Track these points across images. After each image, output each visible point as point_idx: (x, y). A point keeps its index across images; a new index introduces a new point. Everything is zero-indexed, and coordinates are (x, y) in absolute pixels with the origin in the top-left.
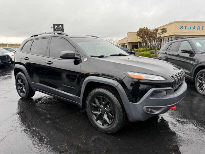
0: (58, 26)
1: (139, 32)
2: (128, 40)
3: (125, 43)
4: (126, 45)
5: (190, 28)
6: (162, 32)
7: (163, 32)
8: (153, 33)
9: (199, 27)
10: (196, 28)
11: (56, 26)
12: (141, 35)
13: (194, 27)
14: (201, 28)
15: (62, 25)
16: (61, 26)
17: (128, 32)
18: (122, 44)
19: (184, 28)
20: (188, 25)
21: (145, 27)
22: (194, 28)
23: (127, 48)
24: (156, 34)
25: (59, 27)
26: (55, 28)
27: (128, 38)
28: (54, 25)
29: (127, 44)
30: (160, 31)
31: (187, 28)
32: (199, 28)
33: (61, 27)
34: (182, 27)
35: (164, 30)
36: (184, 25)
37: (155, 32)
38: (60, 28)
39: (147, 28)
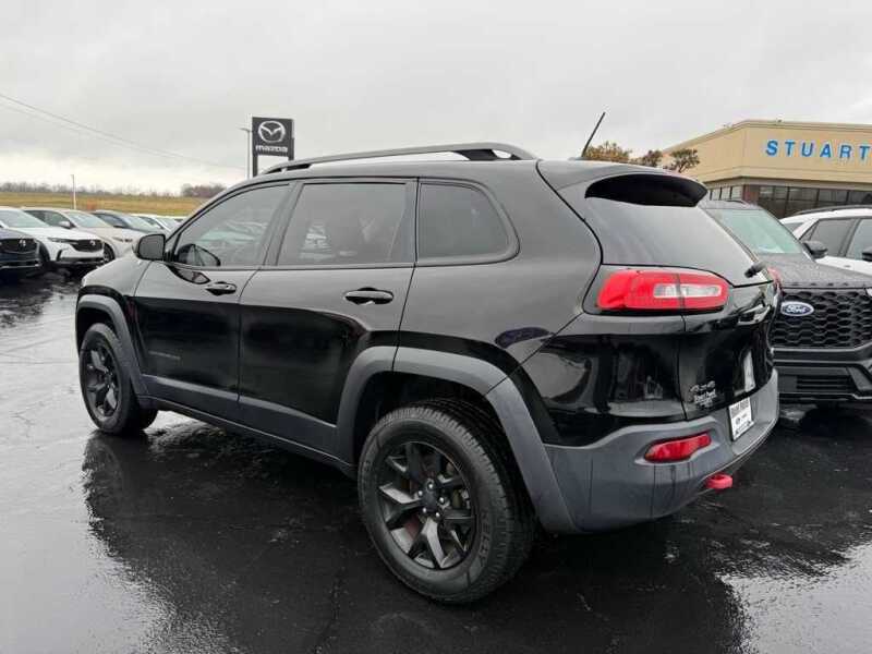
0: (272, 127)
5: (807, 152)
6: (678, 163)
7: (681, 165)
9: (848, 149)
10: (835, 151)
11: (265, 126)
13: (827, 146)
14: (856, 152)
15: (288, 124)
16: (282, 129)
19: (782, 148)
20: (800, 139)
21: (610, 143)
22: (826, 151)
25: (276, 130)
26: (260, 132)
28: (257, 122)
30: (667, 161)
31: (796, 149)
32: (848, 153)
33: (283, 132)
34: (772, 145)
35: (686, 158)
36: (782, 138)
38: (279, 133)
39: (619, 145)
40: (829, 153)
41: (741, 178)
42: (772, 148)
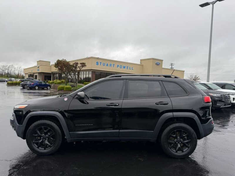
1: (57, 63)
2: (38, 70)
3: (34, 73)
4: (35, 74)
5: (104, 65)
7: (83, 66)
8: (73, 66)
12: (59, 67)
13: (107, 64)
17: (39, 60)
18: (29, 74)
19: (99, 64)
20: (103, 62)
21: (64, 59)
22: (107, 65)
23: (38, 79)
24: (76, 68)
27: (38, 67)
29: (37, 74)
30: (79, 65)
31: (102, 64)
32: (111, 65)
35: (83, 65)
36: (99, 61)
37: (74, 65)
39: (66, 60)
40: (108, 66)
41: (91, 70)
42: (97, 63)
